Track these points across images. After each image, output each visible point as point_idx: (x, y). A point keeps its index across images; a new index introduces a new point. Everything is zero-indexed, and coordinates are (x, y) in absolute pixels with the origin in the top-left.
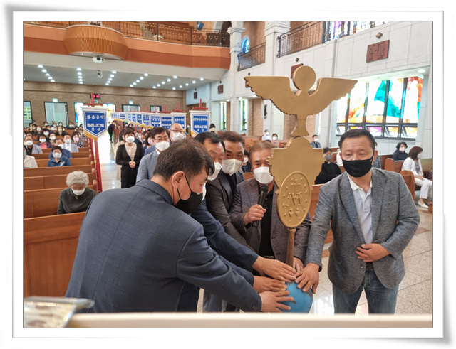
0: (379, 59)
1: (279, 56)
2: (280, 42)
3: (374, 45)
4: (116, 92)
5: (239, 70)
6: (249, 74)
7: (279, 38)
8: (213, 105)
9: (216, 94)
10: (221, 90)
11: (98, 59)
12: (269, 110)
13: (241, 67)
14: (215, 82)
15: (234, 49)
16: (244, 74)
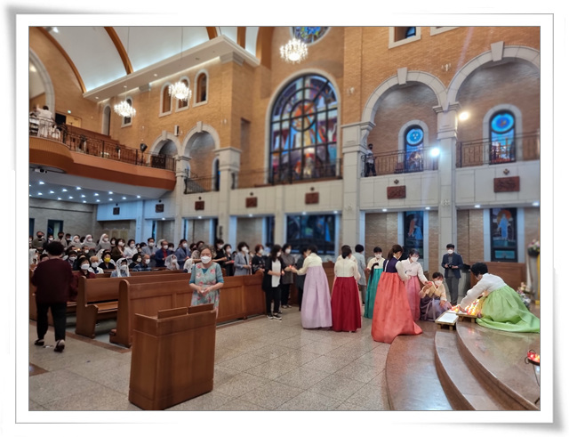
0: (314, 203)
1: (233, 187)
2: (233, 177)
5: (186, 193)
6: (200, 198)
8: (145, 223)
9: (151, 211)
10: (160, 208)
11: (42, 171)
12: (224, 231)
13: (188, 190)
14: (151, 200)
15: (181, 174)
16: (194, 198)
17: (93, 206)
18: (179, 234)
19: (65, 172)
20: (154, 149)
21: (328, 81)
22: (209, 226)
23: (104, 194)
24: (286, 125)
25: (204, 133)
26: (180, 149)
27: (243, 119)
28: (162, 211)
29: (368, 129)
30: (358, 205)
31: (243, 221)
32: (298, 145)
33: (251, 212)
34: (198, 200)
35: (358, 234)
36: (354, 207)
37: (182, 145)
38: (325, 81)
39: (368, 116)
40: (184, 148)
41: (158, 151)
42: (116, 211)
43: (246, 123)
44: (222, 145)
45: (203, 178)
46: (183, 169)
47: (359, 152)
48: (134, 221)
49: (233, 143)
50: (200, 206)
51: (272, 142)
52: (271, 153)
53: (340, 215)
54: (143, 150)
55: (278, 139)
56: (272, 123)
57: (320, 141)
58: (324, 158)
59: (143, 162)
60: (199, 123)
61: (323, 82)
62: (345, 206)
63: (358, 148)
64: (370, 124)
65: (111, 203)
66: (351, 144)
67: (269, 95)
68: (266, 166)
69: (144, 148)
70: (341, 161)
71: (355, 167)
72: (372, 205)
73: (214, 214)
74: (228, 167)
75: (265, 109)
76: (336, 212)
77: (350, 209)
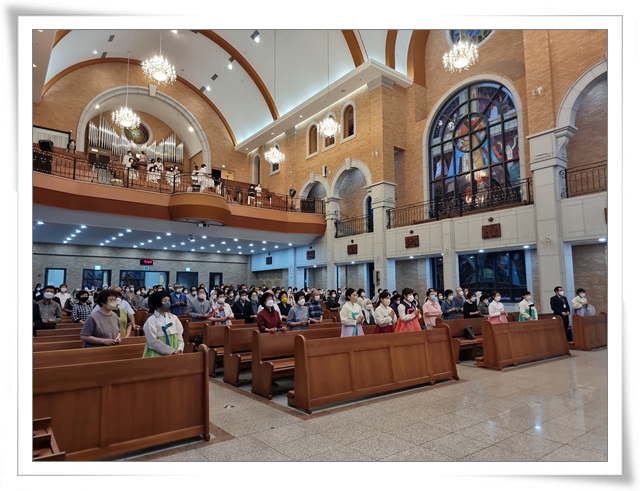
0: (493, 237)
1: (389, 227)
2: (389, 215)
3: (487, 226)
4: (172, 257)
5: (336, 236)
6: (352, 241)
7: (388, 212)
8: (298, 271)
9: (303, 260)
10: (311, 255)
11: (205, 225)
12: (381, 276)
13: (339, 234)
14: (302, 247)
15: (331, 217)
16: (346, 241)
17: (248, 257)
18: (333, 282)
19: (224, 225)
20: (302, 194)
21: (502, 86)
22: (364, 272)
23: (258, 244)
24: (448, 147)
25: (354, 169)
26: (329, 190)
27: (395, 148)
28: (314, 258)
29: (566, 135)
30: (560, 235)
31: (402, 264)
32: (466, 168)
33: (412, 254)
34: (351, 244)
35: (563, 273)
36: (554, 238)
37: (330, 185)
38: (498, 87)
39: (565, 119)
40: (333, 189)
41: (307, 195)
42: (269, 261)
43: (399, 152)
44: (374, 181)
45: (355, 219)
46: (333, 212)
47: (556, 166)
48: (287, 270)
49: (386, 177)
50: (352, 250)
51: (432, 169)
52: (431, 183)
53: (534, 250)
54: (292, 196)
55: (439, 165)
56: (430, 148)
57: (495, 160)
58: (503, 181)
59: (292, 208)
60: (348, 160)
61: (495, 89)
62: (541, 238)
63: (554, 162)
64: (569, 128)
65: (264, 252)
66: (543, 158)
67: (425, 117)
68: (426, 197)
69: (293, 194)
70: (529, 182)
71: (552, 186)
72: (582, 234)
73: (369, 258)
74: (382, 204)
75: (422, 132)
76: (526, 247)
77: (548, 242)
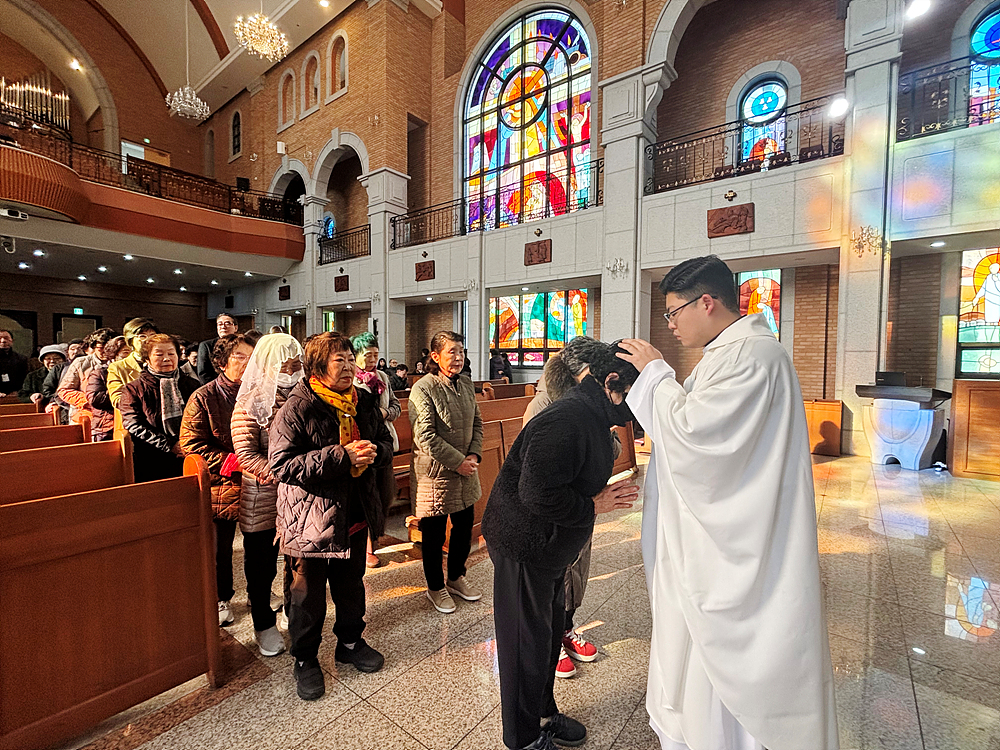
0: (540, 262)
1: (394, 246)
2: (394, 226)
3: (532, 244)
5: (321, 263)
6: (342, 270)
7: (393, 221)
9: (275, 301)
10: (285, 293)
12: (381, 327)
13: (324, 258)
14: (275, 280)
15: (312, 230)
16: (333, 270)
17: (201, 297)
20: (272, 189)
21: (572, 17)
24: (491, 123)
26: (310, 182)
27: (410, 117)
28: (288, 297)
29: (659, 82)
30: (638, 258)
31: (416, 313)
32: (515, 155)
33: (425, 292)
34: (339, 274)
37: (312, 176)
38: (566, 20)
39: (660, 50)
40: (315, 181)
42: (229, 303)
44: (373, 166)
46: (316, 221)
47: (639, 137)
49: (390, 160)
50: (342, 284)
51: (467, 159)
52: (465, 180)
55: (477, 151)
56: (466, 121)
57: (556, 144)
58: (563, 176)
60: (335, 133)
62: (610, 264)
63: (637, 129)
64: (665, 66)
65: (222, 290)
66: (622, 121)
67: (459, 70)
70: (599, 167)
72: (669, 256)
73: (364, 299)
74: (383, 207)
